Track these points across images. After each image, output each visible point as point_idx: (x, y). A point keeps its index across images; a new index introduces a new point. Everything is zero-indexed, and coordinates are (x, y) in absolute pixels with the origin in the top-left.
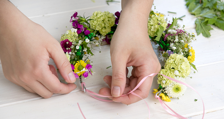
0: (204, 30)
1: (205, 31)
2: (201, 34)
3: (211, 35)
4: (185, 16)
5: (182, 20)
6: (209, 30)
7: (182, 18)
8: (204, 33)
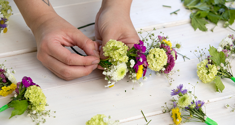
0: (200, 24)
1: (201, 26)
2: (198, 29)
3: (207, 29)
4: (179, 10)
5: (176, 14)
6: (205, 24)
7: (176, 12)
8: (200, 27)
